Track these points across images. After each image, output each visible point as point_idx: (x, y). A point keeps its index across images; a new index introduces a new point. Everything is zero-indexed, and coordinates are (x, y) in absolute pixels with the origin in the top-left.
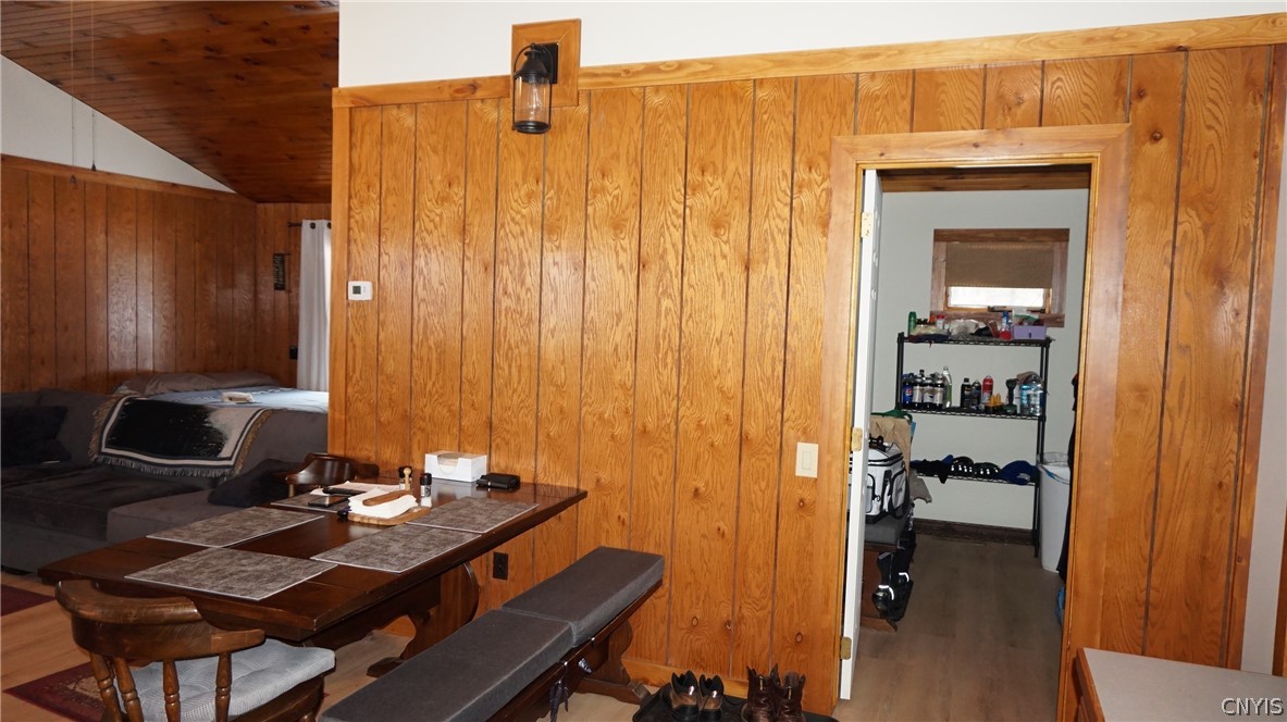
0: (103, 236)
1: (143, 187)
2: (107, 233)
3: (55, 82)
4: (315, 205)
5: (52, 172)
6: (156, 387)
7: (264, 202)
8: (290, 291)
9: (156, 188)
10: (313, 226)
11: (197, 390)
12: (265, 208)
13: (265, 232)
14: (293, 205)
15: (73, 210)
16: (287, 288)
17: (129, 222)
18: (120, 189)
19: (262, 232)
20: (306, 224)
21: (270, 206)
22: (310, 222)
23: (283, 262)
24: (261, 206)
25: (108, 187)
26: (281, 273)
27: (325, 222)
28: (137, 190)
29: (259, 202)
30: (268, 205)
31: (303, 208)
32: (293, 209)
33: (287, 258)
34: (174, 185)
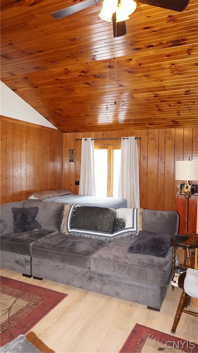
0: (25, 144)
1: (36, 127)
2: (26, 143)
3: (14, 90)
4: (85, 133)
5: (12, 121)
6: (44, 196)
7: (66, 132)
8: (75, 162)
9: (39, 127)
10: (85, 140)
11: (54, 197)
12: (66, 135)
13: (66, 142)
14: (76, 133)
15: (18, 135)
16: (74, 161)
17: (32, 139)
18: (30, 127)
19: (65, 142)
20: (83, 139)
21: (68, 134)
22: (85, 138)
23: (73, 152)
24: (64, 134)
25: (27, 127)
26: (72, 156)
27: (90, 138)
28: (34, 128)
29: (64, 133)
30: (67, 133)
31: (80, 134)
32: (77, 135)
33: (74, 151)
34: (43, 126)
